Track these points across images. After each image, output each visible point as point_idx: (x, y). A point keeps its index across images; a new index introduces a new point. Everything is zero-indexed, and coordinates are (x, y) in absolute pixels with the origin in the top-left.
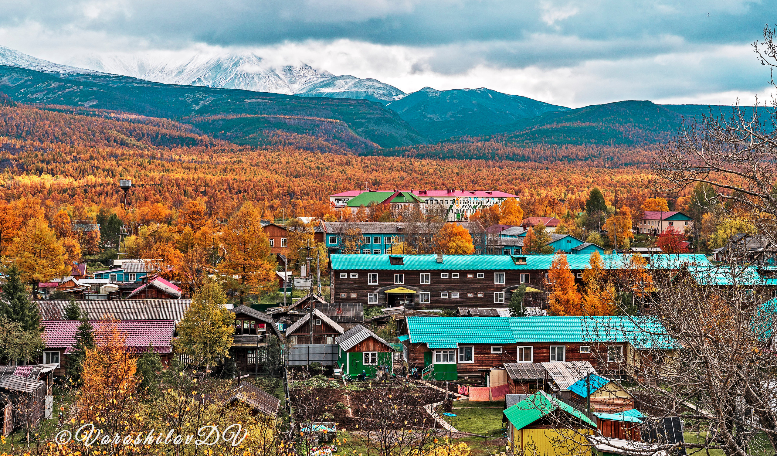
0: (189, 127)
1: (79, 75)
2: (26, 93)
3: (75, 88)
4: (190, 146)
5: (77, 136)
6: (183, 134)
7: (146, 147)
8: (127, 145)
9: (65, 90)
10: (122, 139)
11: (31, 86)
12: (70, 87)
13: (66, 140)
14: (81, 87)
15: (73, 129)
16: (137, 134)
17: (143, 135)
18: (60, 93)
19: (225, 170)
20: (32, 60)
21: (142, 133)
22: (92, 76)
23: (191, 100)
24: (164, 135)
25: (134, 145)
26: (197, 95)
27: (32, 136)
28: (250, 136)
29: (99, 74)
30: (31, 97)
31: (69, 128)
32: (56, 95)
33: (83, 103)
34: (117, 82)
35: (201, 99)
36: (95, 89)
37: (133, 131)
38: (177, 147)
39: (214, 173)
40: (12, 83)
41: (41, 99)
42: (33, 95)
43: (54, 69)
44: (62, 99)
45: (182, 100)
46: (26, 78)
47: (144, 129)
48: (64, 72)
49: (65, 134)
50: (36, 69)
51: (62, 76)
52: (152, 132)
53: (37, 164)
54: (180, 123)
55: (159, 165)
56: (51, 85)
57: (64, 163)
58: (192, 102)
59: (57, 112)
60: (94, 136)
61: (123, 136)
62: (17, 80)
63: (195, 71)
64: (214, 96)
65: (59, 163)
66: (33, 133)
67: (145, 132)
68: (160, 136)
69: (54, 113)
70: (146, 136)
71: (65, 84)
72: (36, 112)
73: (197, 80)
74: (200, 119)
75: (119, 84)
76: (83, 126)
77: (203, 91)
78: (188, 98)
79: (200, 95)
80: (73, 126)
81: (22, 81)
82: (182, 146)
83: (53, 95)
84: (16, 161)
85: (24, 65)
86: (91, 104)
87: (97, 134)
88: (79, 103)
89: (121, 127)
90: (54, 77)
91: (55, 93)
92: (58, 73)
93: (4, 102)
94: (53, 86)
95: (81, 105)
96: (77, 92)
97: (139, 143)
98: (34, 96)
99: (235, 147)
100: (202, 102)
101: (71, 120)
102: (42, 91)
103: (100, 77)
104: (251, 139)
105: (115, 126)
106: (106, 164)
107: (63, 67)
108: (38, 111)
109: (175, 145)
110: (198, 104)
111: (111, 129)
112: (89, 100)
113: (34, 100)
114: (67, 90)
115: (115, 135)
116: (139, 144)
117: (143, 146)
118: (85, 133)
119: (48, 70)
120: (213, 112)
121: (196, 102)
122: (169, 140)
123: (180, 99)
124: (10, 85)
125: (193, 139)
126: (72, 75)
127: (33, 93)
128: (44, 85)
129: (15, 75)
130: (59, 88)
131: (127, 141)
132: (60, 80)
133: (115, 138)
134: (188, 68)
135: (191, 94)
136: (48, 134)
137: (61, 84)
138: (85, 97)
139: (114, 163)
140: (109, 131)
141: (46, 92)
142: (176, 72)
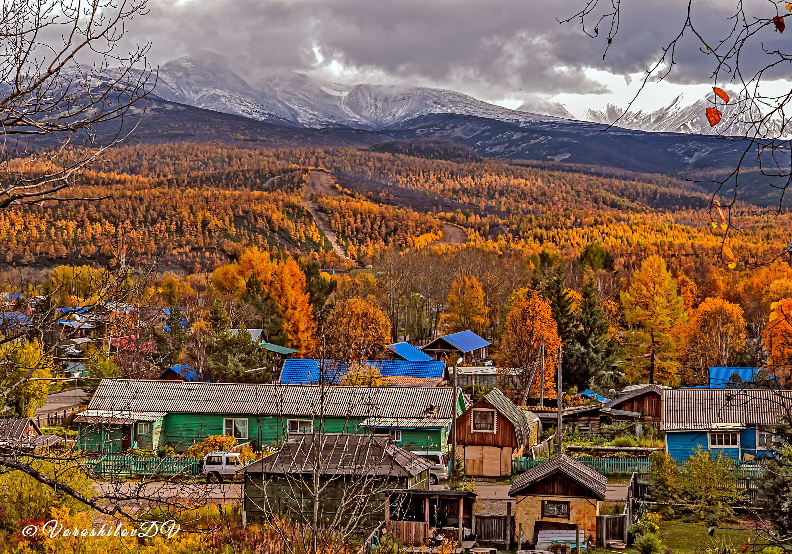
0: (691, 184)
1: (542, 123)
2: (484, 147)
3: (542, 138)
4: (697, 208)
5: (558, 196)
6: (687, 193)
7: (643, 210)
8: (619, 207)
9: (530, 141)
10: (613, 200)
11: (489, 138)
12: (536, 138)
13: (546, 201)
14: (550, 138)
15: (554, 188)
16: (630, 194)
17: (638, 194)
18: (524, 145)
19: (768, 237)
20: (486, 107)
21: (637, 192)
22: (558, 124)
23: (683, 151)
24: (663, 195)
25: (628, 207)
26: (690, 145)
27: (506, 197)
28: (769, 195)
29: (565, 121)
30: (490, 151)
31: (549, 187)
32: (520, 148)
33: (552, 158)
34: (589, 131)
35: (696, 150)
36: (566, 139)
37: (625, 190)
38: (680, 209)
39: (755, 241)
40: (466, 135)
41: (502, 153)
42: (491, 148)
43: (512, 117)
44: (527, 152)
45: (671, 152)
46: (483, 129)
47: (638, 188)
48: (524, 120)
49: (544, 194)
50: (491, 117)
51: (522, 125)
52: (649, 190)
53: (534, 230)
54: (677, 180)
55: (683, 230)
56: (513, 136)
57: (567, 229)
58: (684, 153)
59: (530, 168)
60: (579, 196)
61: (613, 196)
62: (472, 130)
63: (679, 115)
64: (712, 146)
65: (561, 228)
66: (508, 194)
67: (640, 190)
68: (658, 195)
69: (528, 169)
70: (641, 196)
71: (530, 134)
72: (507, 168)
73: (682, 127)
74: (700, 174)
75: (592, 134)
76: (564, 184)
77: (697, 140)
78: (679, 149)
79: (694, 144)
80: (552, 185)
81: (478, 132)
82: (687, 208)
83: (516, 147)
84: (508, 226)
85: (477, 113)
86: (563, 158)
87: (582, 194)
88: (548, 157)
89: (610, 185)
90: (514, 127)
91: (519, 145)
92: (518, 122)
93: (468, 156)
94: (515, 137)
95: (550, 160)
96: (545, 144)
97: (634, 205)
98: (493, 150)
99: (754, 208)
100: (697, 154)
101: (550, 178)
102: (503, 143)
103: (568, 125)
104: (769, 198)
105: (603, 185)
106: (619, 230)
107: (523, 114)
108: (509, 167)
109: (677, 207)
110: (691, 156)
111: (598, 187)
112: (560, 153)
113: (493, 155)
114: (533, 142)
115: (604, 195)
116: (634, 207)
117: (639, 208)
118: (567, 192)
119: (505, 118)
120: (716, 166)
121: (690, 154)
122: (669, 200)
123: (669, 150)
124: (465, 137)
125: (700, 199)
126: (534, 124)
127: (491, 147)
128: (505, 136)
129: (469, 125)
130: (523, 140)
131: (619, 203)
132: (522, 130)
133: (604, 198)
134: (671, 112)
135: (682, 143)
136: (525, 195)
137: (525, 134)
138: (556, 149)
139: (627, 228)
140: (597, 190)
141: (507, 145)
142: (656, 117)
